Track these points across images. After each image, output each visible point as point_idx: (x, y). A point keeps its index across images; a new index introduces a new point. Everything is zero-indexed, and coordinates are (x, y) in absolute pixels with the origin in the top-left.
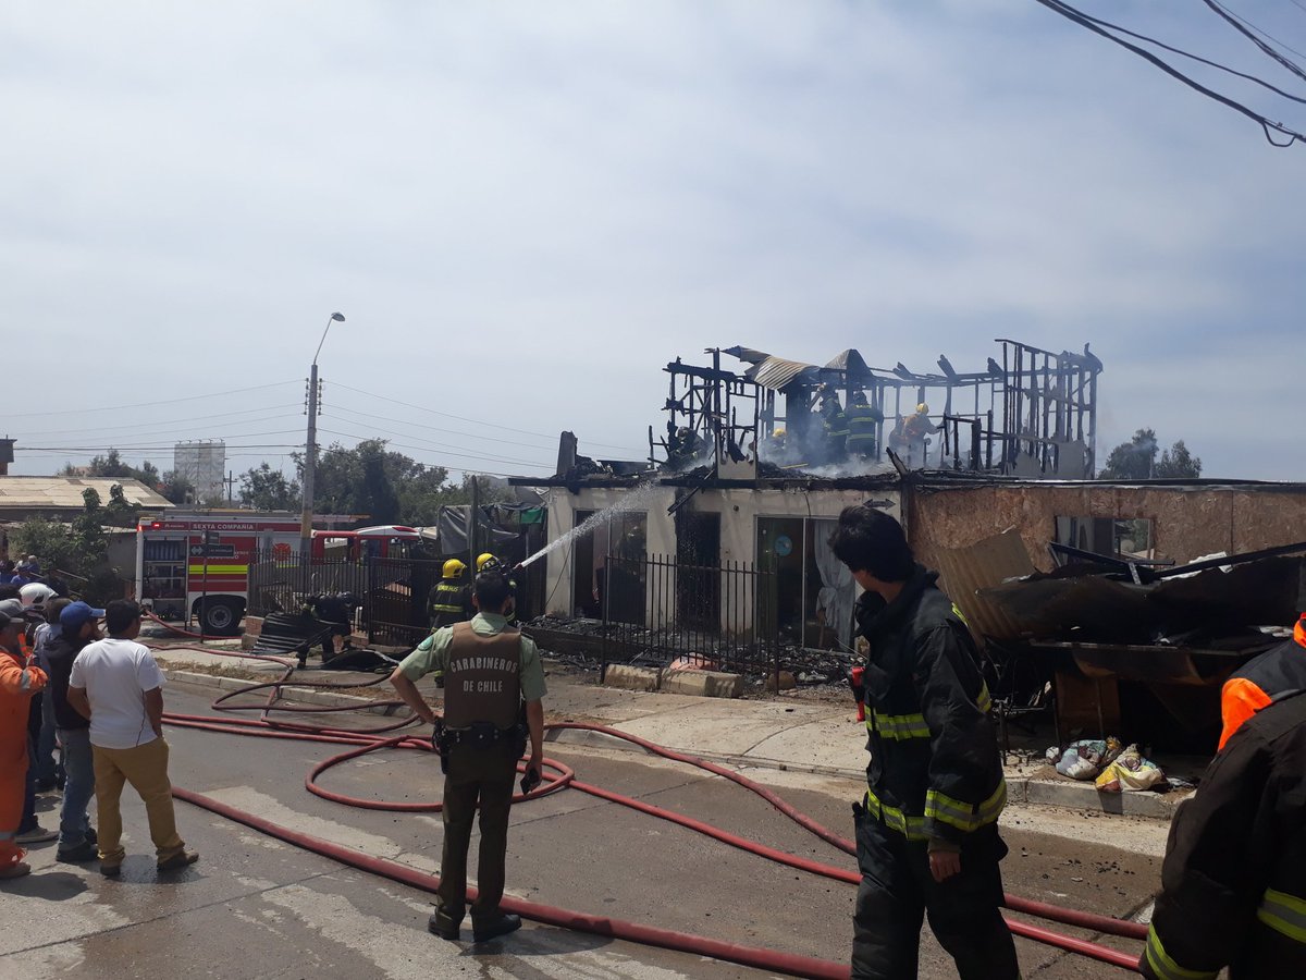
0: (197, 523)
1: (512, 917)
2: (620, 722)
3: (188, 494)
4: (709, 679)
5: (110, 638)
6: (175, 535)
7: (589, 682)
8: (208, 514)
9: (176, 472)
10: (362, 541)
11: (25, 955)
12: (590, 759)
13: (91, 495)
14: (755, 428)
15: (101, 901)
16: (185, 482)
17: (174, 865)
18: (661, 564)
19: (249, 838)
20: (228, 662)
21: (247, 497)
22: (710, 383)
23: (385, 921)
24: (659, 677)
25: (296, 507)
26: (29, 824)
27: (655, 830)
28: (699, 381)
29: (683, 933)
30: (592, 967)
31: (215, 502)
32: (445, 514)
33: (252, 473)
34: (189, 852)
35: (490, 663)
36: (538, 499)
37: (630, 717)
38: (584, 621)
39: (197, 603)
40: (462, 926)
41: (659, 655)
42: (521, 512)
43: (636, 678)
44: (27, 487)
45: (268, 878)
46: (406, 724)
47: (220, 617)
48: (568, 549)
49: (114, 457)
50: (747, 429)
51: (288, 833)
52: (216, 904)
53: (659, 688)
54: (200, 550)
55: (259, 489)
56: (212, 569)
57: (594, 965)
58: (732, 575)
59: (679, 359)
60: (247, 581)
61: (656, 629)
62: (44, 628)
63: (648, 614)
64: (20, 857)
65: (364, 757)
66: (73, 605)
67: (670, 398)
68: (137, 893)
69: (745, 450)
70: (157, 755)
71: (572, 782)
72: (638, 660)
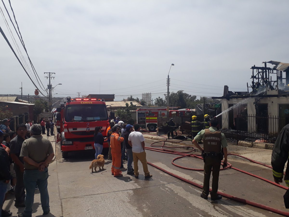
0: (147, 109)
1: (220, 196)
2: (243, 154)
3: (145, 104)
4: (266, 145)
5: (135, 131)
6: (143, 112)
7: (233, 145)
8: (149, 107)
9: (142, 99)
10: (179, 112)
11: (123, 191)
12: (235, 162)
13: (127, 104)
14: (277, 81)
15: (135, 183)
16: (144, 101)
17: (148, 177)
18: (252, 117)
19: (161, 173)
20: (155, 137)
21: (156, 104)
22: (263, 71)
23: (191, 193)
24: (252, 144)
25: (166, 105)
26: (122, 167)
27: (254, 180)
28: (260, 70)
29: (264, 205)
30: (240, 210)
31: (150, 105)
32: (197, 106)
33: (157, 99)
34: (151, 175)
35: (214, 138)
36: (219, 102)
37: (245, 153)
38: (231, 130)
39: (148, 125)
40: (208, 197)
41: (252, 139)
42: (215, 105)
43: (246, 144)
44: (117, 103)
45: (166, 182)
46: (192, 151)
47: (152, 128)
48: (227, 113)
49: (131, 97)
50: (275, 82)
51: (169, 173)
52: (157, 186)
53: (252, 147)
54: (148, 114)
55: (158, 102)
56: (150, 118)
57: (241, 210)
58: (272, 119)
59: (254, 65)
60: (157, 121)
61: (251, 132)
62: (123, 129)
63: (249, 129)
64: (121, 173)
65: (183, 158)
66: (128, 125)
67: (252, 75)
68: (142, 182)
69: (274, 87)
70: (144, 154)
71: (231, 167)
72: (246, 140)
